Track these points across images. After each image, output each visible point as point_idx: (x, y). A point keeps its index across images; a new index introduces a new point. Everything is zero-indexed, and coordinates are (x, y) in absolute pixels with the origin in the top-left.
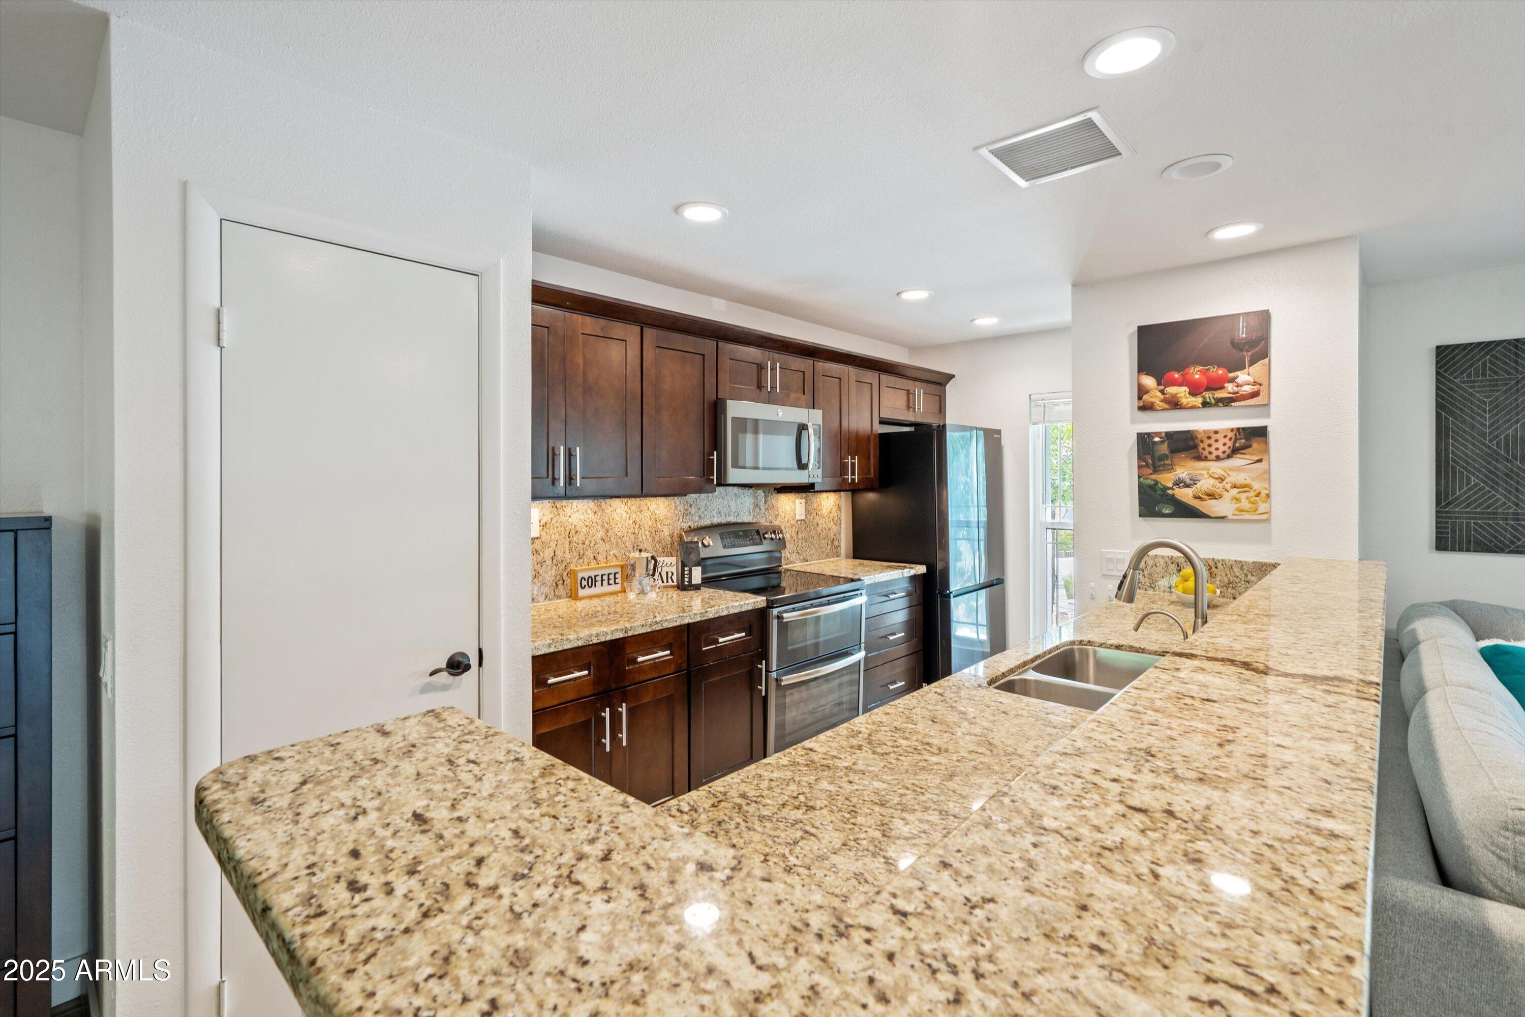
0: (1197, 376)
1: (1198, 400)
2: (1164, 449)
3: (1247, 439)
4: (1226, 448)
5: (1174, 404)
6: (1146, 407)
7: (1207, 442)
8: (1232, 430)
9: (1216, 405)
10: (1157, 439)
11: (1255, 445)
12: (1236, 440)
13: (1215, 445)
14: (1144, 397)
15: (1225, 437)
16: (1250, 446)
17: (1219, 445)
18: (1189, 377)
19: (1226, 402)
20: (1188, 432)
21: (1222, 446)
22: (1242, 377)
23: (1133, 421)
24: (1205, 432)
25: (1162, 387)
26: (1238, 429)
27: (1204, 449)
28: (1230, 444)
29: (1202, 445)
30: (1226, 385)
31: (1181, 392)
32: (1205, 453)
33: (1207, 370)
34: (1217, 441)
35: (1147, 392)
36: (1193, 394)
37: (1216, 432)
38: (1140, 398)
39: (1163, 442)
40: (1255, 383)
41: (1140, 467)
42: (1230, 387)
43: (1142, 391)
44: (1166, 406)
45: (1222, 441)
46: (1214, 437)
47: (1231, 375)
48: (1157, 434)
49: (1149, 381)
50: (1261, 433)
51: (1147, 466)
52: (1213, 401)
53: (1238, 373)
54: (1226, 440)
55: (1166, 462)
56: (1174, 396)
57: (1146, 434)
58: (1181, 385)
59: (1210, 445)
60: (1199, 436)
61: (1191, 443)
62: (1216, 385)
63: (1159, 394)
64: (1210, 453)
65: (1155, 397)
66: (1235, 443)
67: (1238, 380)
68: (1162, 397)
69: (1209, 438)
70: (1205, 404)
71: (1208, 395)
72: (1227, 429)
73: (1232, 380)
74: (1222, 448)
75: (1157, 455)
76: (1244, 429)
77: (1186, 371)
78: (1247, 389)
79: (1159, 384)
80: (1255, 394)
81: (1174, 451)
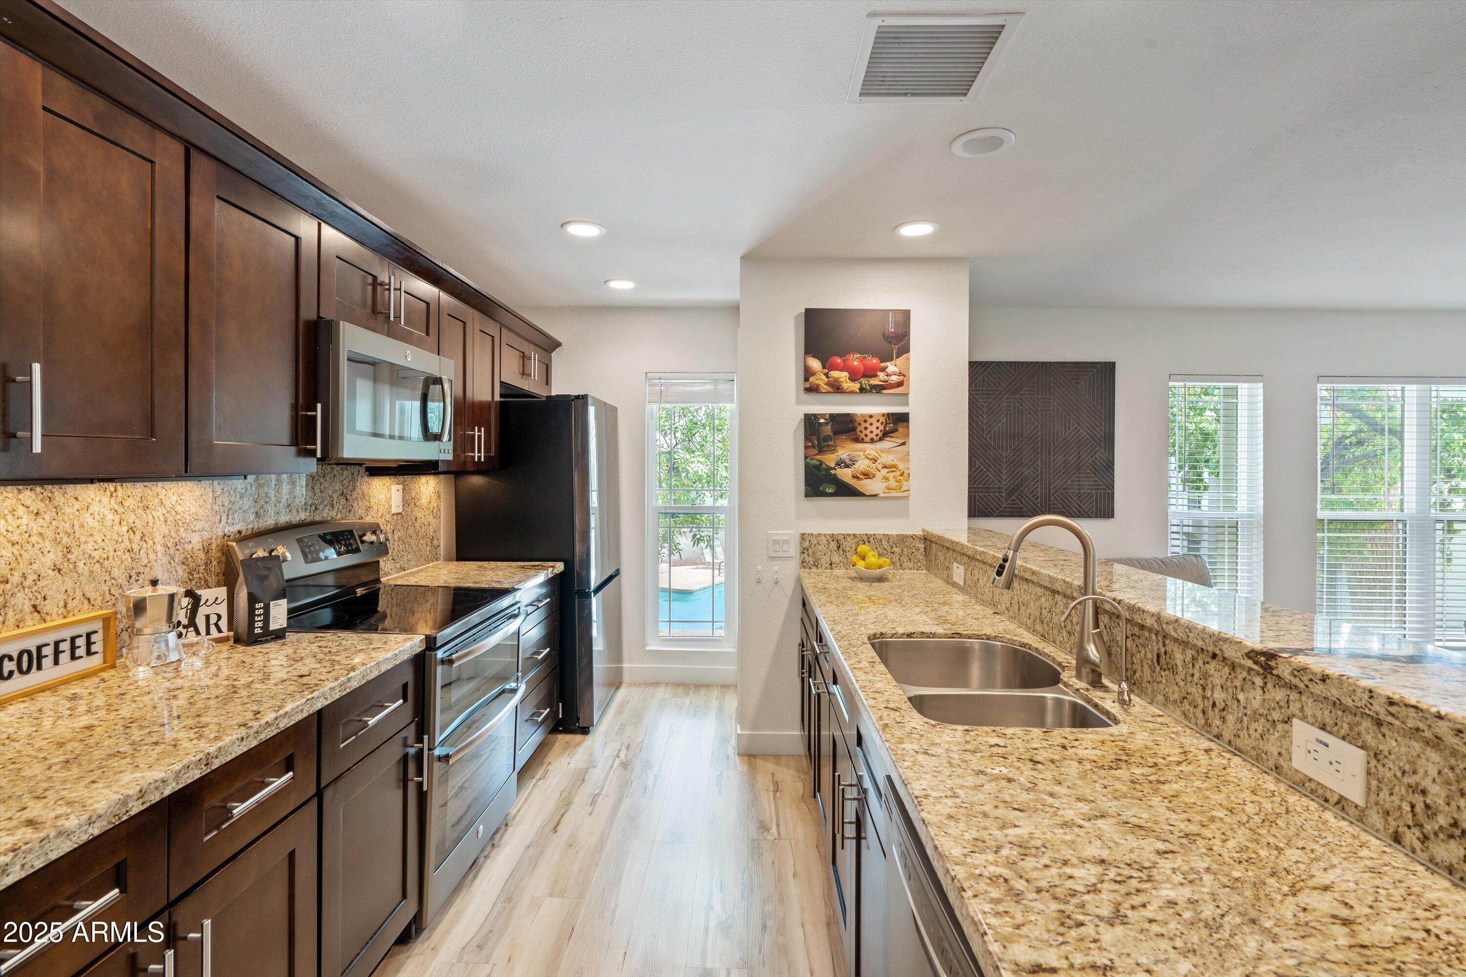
0: (856, 363)
1: (856, 386)
2: (828, 430)
3: (895, 424)
4: (878, 432)
5: (837, 388)
6: (812, 389)
7: (864, 425)
8: (883, 415)
9: (870, 391)
10: (822, 421)
11: (900, 429)
12: (886, 424)
13: (870, 428)
14: (811, 379)
15: (878, 421)
16: (897, 430)
17: (873, 428)
18: (849, 363)
19: (878, 389)
20: (848, 415)
21: (875, 429)
22: (891, 367)
23: (799, 402)
24: (862, 415)
25: (826, 371)
26: (888, 414)
27: (861, 432)
28: (881, 427)
29: (859, 428)
30: (879, 373)
31: (843, 376)
32: (862, 436)
33: (864, 358)
34: (871, 424)
35: (813, 374)
36: (852, 379)
37: (871, 416)
38: (806, 379)
39: (827, 423)
40: (900, 374)
41: (806, 447)
42: (881, 375)
43: (808, 373)
44: (830, 389)
45: (876, 424)
46: (870, 420)
47: (883, 365)
48: (823, 416)
49: (815, 364)
50: (902, 419)
51: (813, 446)
52: (868, 388)
53: (888, 364)
54: (879, 424)
55: (830, 443)
56: (837, 380)
57: (812, 415)
58: (842, 370)
59: (866, 428)
60: (857, 419)
61: (851, 426)
62: (870, 373)
63: (824, 377)
64: (866, 435)
65: (820, 379)
66: (885, 427)
67: (888, 370)
68: (826, 380)
69: (865, 421)
70: (862, 390)
71: (864, 381)
72: (879, 414)
73: (883, 370)
74: (876, 432)
75: (822, 436)
76: (892, 414)
77: (847, 357)
78: (894, 379)
79: (824, 367)
80: (900, 384)
81: (837, 433)
